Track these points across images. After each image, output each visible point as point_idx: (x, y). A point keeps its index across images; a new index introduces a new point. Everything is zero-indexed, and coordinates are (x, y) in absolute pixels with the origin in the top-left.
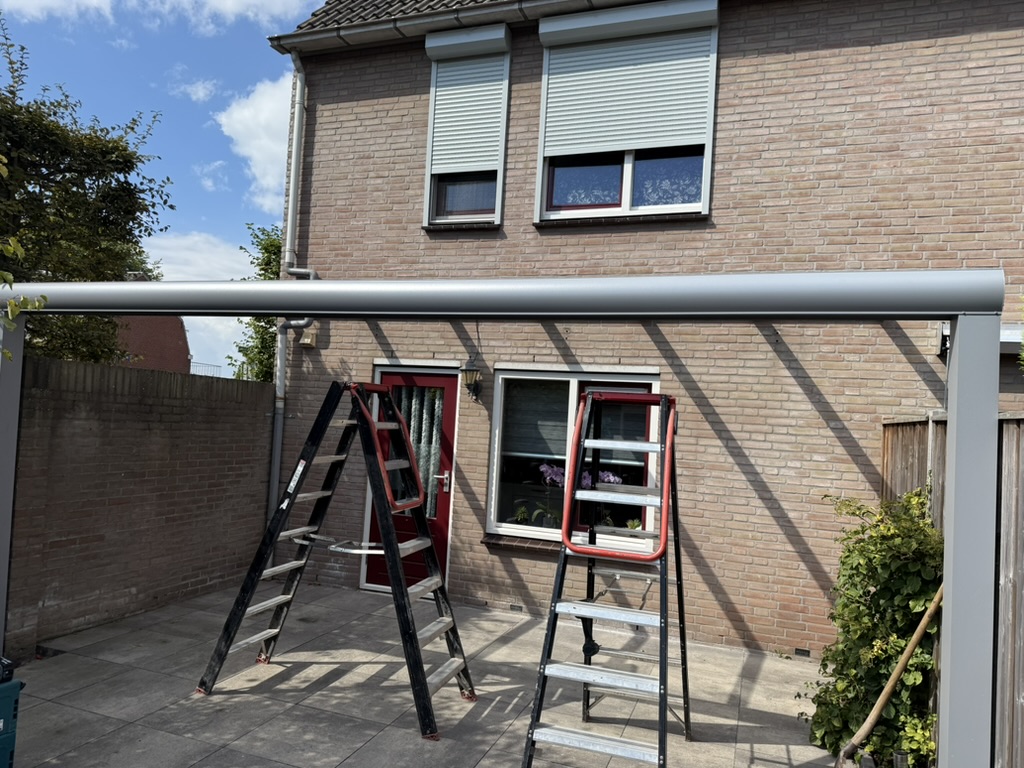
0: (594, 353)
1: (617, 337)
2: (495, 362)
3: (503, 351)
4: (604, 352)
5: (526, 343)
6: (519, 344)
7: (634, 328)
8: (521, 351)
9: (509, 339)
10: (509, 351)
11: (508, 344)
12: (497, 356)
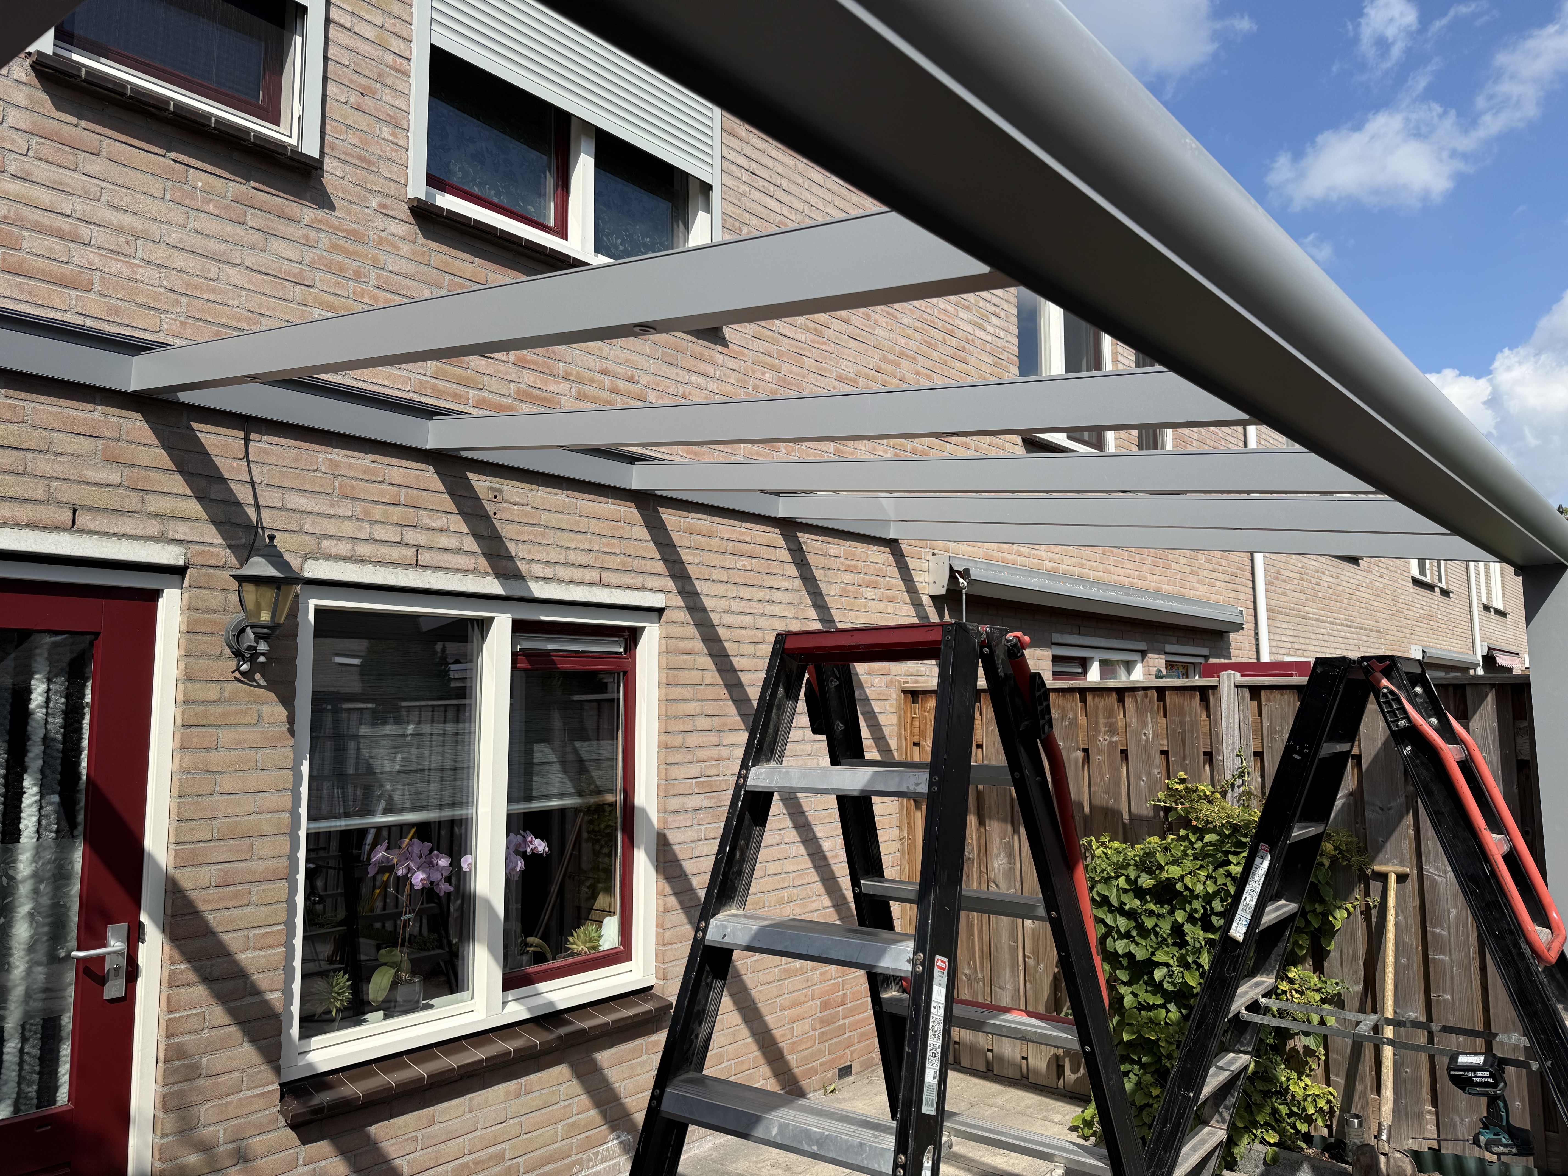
0: (554, 555)
1: (596, 526)
2: (306, 558)
3: (329, 526)
4: (572, 556)
5: (397, 513)
6: (378, 512)
7: (623, 509)
8: (381, 533)
9: (344, 496)
10: (349, 528)
11: (346, 508)
12: (310, 543)
